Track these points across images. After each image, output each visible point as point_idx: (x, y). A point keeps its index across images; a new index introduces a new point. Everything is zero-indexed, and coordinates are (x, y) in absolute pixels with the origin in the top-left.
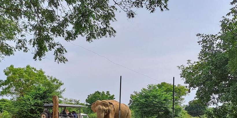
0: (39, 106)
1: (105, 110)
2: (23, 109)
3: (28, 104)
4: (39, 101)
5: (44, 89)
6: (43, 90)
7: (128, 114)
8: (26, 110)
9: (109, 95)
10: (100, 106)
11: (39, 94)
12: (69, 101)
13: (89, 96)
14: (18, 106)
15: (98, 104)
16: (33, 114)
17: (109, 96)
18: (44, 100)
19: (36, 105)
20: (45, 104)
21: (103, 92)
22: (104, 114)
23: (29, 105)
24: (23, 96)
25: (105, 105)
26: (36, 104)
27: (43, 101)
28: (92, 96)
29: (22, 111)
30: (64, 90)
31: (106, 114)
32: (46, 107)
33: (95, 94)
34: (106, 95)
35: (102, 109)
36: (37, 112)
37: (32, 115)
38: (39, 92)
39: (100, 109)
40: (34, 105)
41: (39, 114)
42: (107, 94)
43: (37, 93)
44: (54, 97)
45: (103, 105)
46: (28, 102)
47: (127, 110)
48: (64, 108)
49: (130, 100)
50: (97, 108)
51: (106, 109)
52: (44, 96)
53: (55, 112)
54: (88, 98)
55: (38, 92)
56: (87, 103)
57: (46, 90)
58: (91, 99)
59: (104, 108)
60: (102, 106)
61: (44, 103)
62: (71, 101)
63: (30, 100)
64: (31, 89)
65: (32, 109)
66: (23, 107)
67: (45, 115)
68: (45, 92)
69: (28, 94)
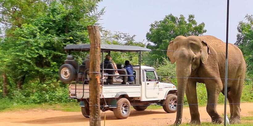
0: (55, 50)
1: (193, 59)
2: (22, 56)
3: (32, 45)
4: (56, 39)
5: (64, 10)
6: (63, 13)
7: (240, 66)
8: (28, 58)
9: (194, 22)
10: (184, 49)
11: (54, 22)
12: (113, 37)
13: (152, 25)
14: (11, 49)
15: (180, 45)
16: (42, 67)
17: (193, 26)
18: (65, 35)
19: (50, 46)
20: (67, 45)
21: (182, 18)
22: (190, 67)
23: (33, 48)
24: (19, 26)
25: (195, 47)
26: (48, 45)
27: (62, 37)
28: (159, 26)
29: (20, 60)
30: (102, 13)
31: (195, 67)
32: (70, 51)
33: (165, 22)
34: (188, 22)
35: (187, 56)
36: (50, 64)
37: (40, 70)
38: (54, 17)
39: (183, 56)
40: (45, 48)
41: (56, 67)
42: (190, 21)
43: (51, 20)
44: (92, 30)
45: (190, 47)
46: (31, 40)
47: (239, 59)
48: (107, 54)
49: (238, 36)
50: (178, 52)
51: (195, 56)
52: (64, 26)
53: (93, 63)
54: (151, 30)
55: (51, 17)
56: (150, 43)
57: (67, 12)
58: (158, 32)
59: (192, 52)
60: (188, 48)
61: (65, 43)
62: (117, 37)
63: (35, 36)
64: (37, 11)
65: (40, 56)
66: (22, 51)
67: (67, 70)
68: (66, 18)
69: (31, 22)
